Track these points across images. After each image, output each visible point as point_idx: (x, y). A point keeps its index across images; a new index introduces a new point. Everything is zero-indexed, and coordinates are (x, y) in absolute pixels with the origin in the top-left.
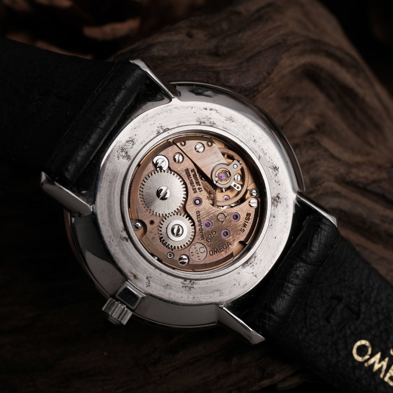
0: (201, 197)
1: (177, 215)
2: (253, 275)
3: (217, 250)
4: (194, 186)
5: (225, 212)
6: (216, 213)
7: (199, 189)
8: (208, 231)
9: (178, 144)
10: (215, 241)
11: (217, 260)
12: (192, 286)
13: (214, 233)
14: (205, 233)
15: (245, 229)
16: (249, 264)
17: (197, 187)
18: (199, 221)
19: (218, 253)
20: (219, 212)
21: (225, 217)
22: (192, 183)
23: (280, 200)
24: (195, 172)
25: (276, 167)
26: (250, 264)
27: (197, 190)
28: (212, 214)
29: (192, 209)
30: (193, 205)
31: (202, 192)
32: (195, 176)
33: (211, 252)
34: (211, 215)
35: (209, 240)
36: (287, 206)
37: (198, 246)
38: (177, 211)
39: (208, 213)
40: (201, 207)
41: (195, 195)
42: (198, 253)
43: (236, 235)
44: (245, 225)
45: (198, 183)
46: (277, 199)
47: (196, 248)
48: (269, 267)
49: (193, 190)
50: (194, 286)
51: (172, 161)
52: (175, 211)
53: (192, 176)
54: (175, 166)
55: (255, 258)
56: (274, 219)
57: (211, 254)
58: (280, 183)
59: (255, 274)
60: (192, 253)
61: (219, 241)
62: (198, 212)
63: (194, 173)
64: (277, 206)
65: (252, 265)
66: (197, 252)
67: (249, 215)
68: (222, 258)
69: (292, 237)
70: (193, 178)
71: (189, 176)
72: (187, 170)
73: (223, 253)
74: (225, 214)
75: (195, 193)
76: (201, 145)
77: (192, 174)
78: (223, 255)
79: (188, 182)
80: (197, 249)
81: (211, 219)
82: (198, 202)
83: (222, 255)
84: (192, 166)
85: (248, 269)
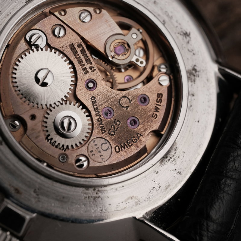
0: (94, 77)
1: (66, 104)
2: (176, 172)
3: (124, 144)
4: (84, 65)
5: (129, 95)
6: (117, 96)
7: (91, 68)
8: (110, 122)
9: (57, 14)
10: (121, 132)
11: (126, 158)
12: (97, 195)
13: (118, 123)
14: (106, 124)
15: (158, 114)
16: (168, 158)
17: (87, 66)
18: (96, 110)
19: (126, 148)
20: (121, 95)
21: (130, 101)
22: (80, 62)
23: (197, 73)
24: (83, 47)
25: (187, 33)
26: (171, 158)
27: (89, 70)
28: (112, 98)
29: (84, 95)
30: (85, 90)
31: (95, 72)
32: (83, 52)
33: (117, 148)
34: (111, 100)
35: (113, 133)
36: (208, 80)
37: (99, 142)
38: (65, 99)
39: (107, 98)
40: (95, 92)
41: (87, 77)
42: (100, 152)
43: (147, 122)
44: (157, 109)
45: (88, 61)
46: (194, 72)
47: (96, 145)
48: (196, 159)
49: (83, 70)
50: (100, 194)
51: (50, 36)
52: (62, 99)
53: (79, 52)
54: (55, 43)
55: (175, 150)
56: (193, 98)
57: (117, 150)
58: (194, 52)
59: (178, 171)
60: (91, 151)
61: (125, 132)
62: (93, 98)
63: (81, 48)
64: (194, 81)
65: (173, 159)
66: (99, 150)
67: (160, 95)
68: (132, 154)
69: (220, 120)
70: (81, 55)
71: (75, 53)
72: (72, 46)
73: (133, 147)
74: (129, 97)
75: (86, 73)
76: (87, 13)
77: (79, 50)
78: (134, 150)
79: (75, 61)
80: (97, 146)
81: (111, 105)
82: (91, 85)
83: (132, 151)
84: (78, 40)
85: (169, 165)
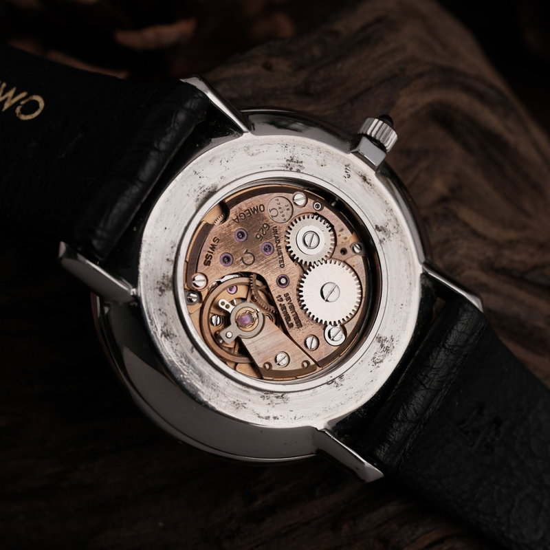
0: (279, 289)
1: (310, 263)
2: (200, 175)
3: (254, 212)
4: (288, 304)
5: (242, 266)
6: (256, 266)
7: (282, 300)
8: (267, 239)
9: (312, 363)
10: (256, 225)
11: (254, 198)
12: (288, 162)
13: (258, 237)
14: (271, 237)
15: (213, 243)
16: (207, 191)
17: (285, 302)
18: (280, 253)
19: (252, 208)
20: (252, 267)
21: (242, 259)
22: (292, 307)
24: (288, 323)
26: (204, 191)
27: (284, 298)
28: (262, 264)
29: (292, 270)
30: (290, 276)
31: (277, 295)
32: (288, 318)
33: (262, 210)
34: (262, 262)
35: (265, 226)
37: (279, 219)
38: (311, 267)
39: (267, 265)
40: (278, 274)
41: (287, 290)
42: (280, 208)
43: (225, 234)
44: (213, 247)
45: (284, 308)
47: (283, 216)
48: (175, 186)
49: (290, 298)
50: (286, 163)
51: (321, 338)
52: (314, 267)
53: (292, 318)
54: (316, 330)
55: (198, 199)
56: (168, 257)
57: (262, 207)
59: (198, 176)
60: (288, 209)
61: (251, 225)
62: (282, 266)
63: (290, 322)
64: (164, 277)
65: (202, 189)
66: (281, 210)
67: (207, 263)
68: (247, 201)
70: (291, 315)
71: (297, 318)
72: (300, 325)
73: (245, 208)
74: (243, 264)
75: (288, 294)
77: (292, 321)
78: (244, 205)
79: (297, 309)
80: (282, 214)
81: (264, 257)
82: (283, 281)
83: (246, 204)
84: (292, 332)
85: (208, 184)
